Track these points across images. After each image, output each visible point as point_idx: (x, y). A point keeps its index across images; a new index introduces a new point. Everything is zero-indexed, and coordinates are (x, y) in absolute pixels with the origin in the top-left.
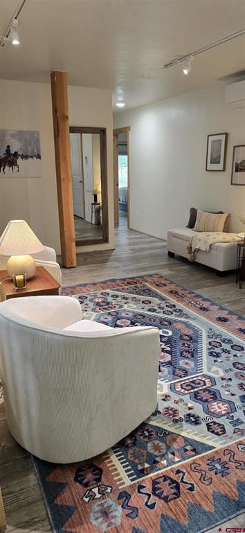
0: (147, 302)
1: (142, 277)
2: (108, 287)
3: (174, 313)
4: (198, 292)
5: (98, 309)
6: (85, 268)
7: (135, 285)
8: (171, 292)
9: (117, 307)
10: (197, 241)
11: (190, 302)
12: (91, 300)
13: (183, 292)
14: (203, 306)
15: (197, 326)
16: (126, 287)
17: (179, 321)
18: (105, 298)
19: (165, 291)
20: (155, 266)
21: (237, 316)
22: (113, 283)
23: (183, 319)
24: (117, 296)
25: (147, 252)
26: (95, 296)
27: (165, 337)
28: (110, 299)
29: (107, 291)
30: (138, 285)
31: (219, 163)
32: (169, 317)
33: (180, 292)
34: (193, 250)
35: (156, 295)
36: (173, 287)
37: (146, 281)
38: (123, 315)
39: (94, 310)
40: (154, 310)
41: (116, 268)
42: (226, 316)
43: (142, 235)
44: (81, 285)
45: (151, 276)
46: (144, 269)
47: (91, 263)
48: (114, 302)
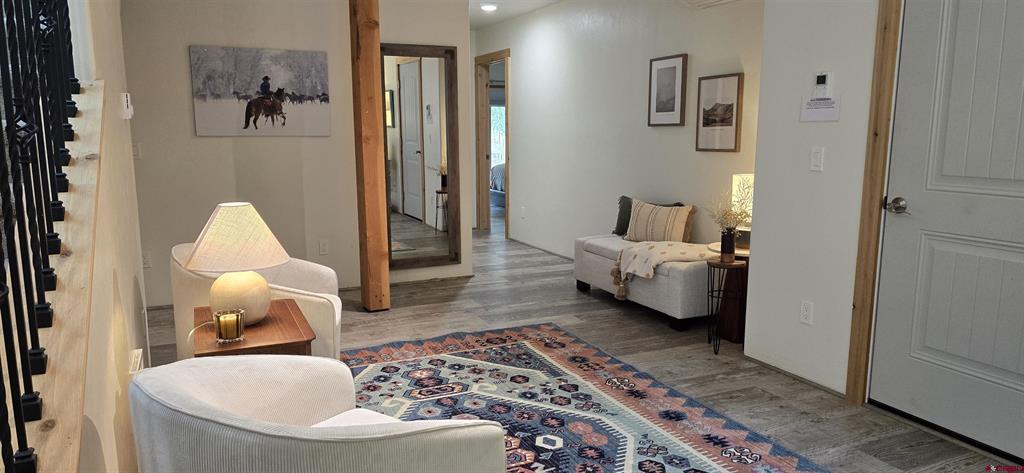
0: (519, 379)
1: (517, 329)
2: (445, 349)
3: (574, 402)
4: (627, 360)
5: (416, 393)
6: (407, 311)
7: (503, 346)
8: (573, 359)
9: (457, 388)
10: (631, 258)
11: (609, 380)
12: (407, 375)
13: (597, 360)
14: (636, 389)
15: (618, 429)
16: (483, 349)
17: (581, 419)
18: (435, 371)
19: (560, 358)
20: (547, 309)
21: (703, 410)
22: (458, 342)
23: (590, 415)
24: (461, 367)
25: (536, 283)
26: (416, 367)
27: (547, 450)
28: (445, 372)
29: (443, 356)
30: (509, 345)
31: (673, 110)
32: (562, 409)
33: (592, 360)
34: (623, 278)
35: (542, 365)
36: (578, 349)
37: (526, 338)
38: (467, 404)
39: (408, 394)
40: (533, 396)
41: (468, 311)
42: (680, 409)
43: (531, 251)
44: (392, 345)
45: (537, 327)
46: (526, 314)
47: (421, 302)
48: (452, 379)
